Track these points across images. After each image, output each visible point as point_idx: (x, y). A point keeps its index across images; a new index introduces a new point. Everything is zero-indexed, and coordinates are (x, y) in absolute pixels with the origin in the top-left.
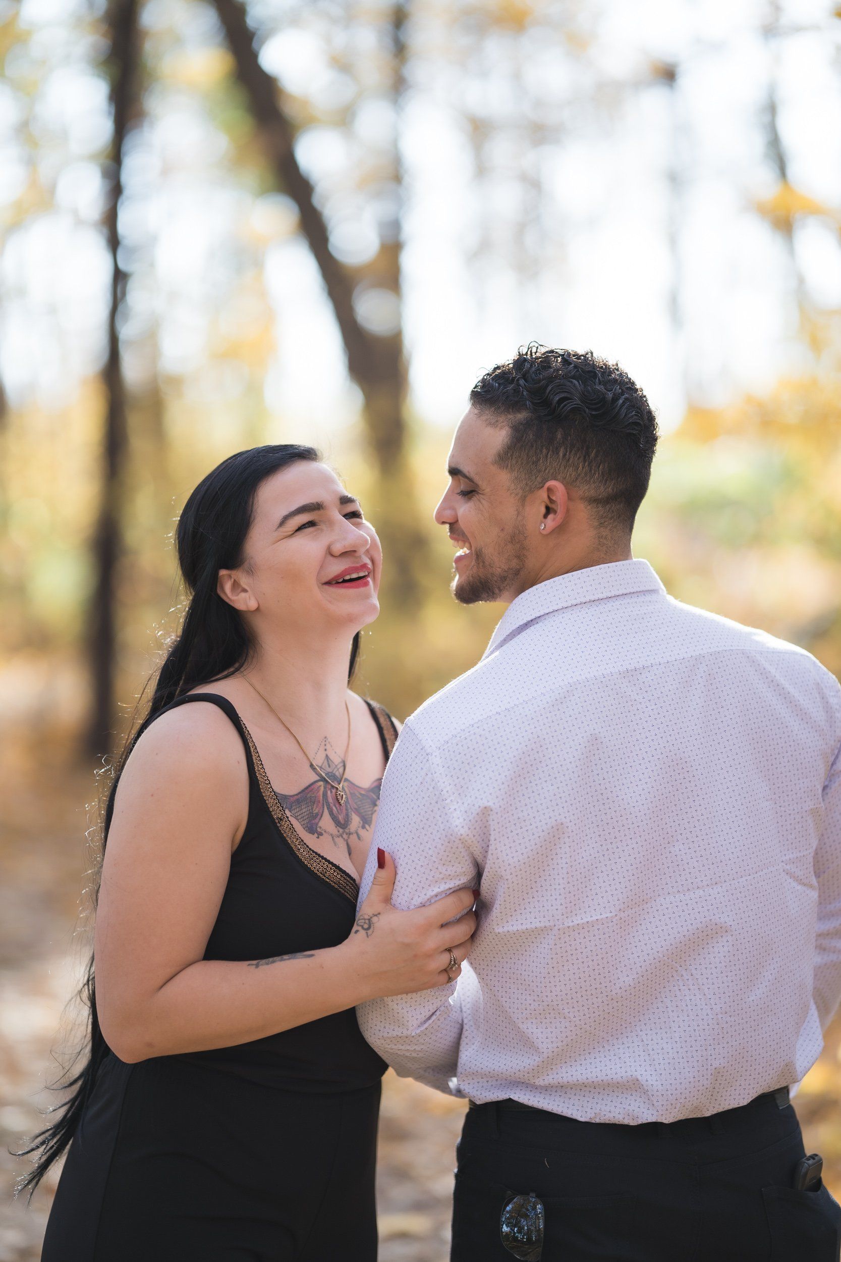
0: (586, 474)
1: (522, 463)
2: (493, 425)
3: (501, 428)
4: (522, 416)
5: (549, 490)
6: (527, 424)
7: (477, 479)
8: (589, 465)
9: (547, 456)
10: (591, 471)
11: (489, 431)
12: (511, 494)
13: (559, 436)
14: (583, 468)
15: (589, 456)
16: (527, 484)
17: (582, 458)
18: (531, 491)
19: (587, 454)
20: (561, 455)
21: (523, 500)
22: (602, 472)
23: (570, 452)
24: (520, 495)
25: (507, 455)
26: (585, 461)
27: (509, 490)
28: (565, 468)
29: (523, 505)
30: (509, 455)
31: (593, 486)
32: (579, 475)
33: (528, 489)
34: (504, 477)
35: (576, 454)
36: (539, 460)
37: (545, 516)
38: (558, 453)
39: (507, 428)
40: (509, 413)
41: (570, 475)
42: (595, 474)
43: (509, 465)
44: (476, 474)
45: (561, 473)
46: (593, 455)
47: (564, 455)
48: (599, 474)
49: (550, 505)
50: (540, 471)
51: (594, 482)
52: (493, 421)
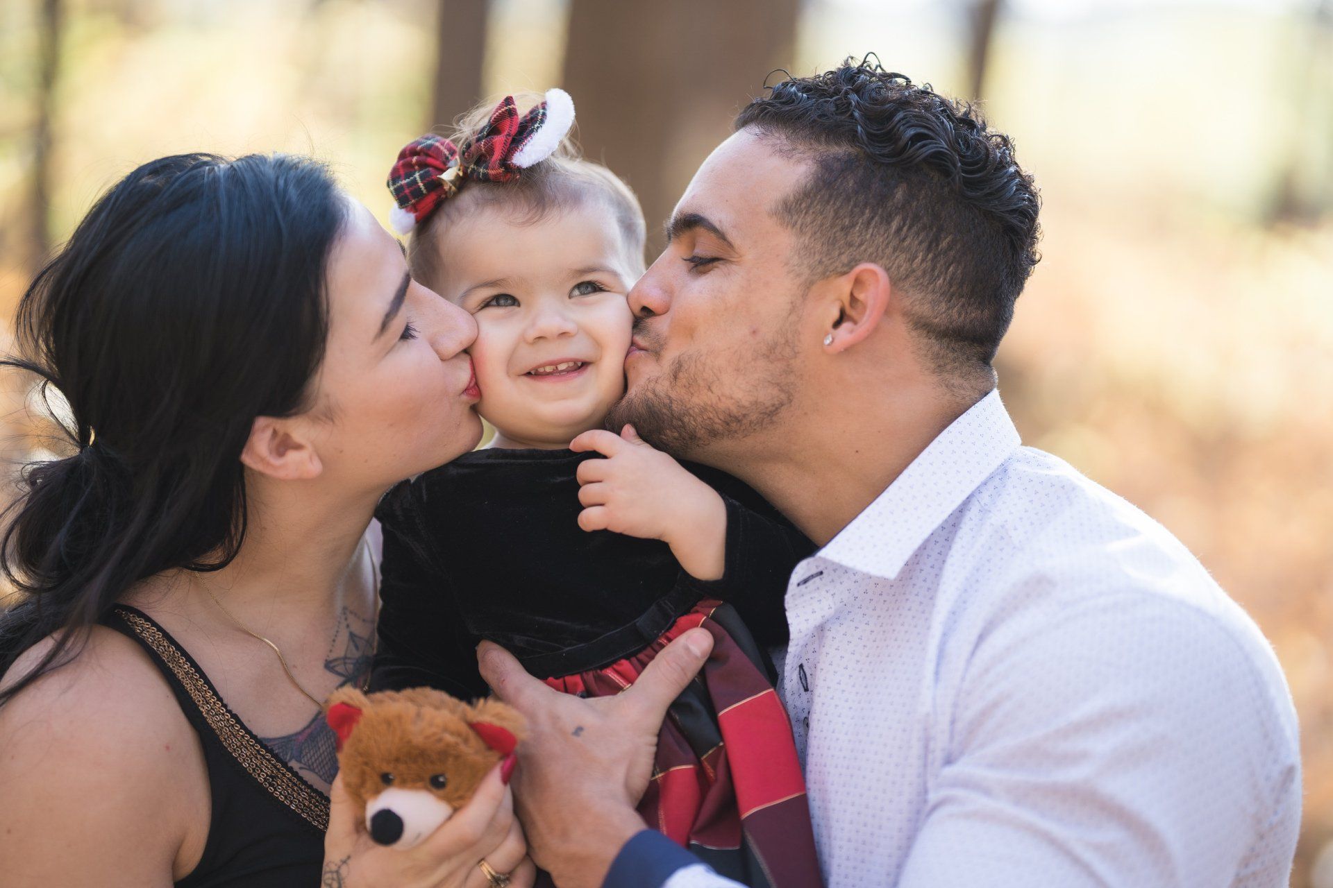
0: (924, 273)
1: (822, 225)
2: (786, 154)
3: (799, 161)
4: (840, 150)
5: (858, 282)
6: (848, 165)
7: (733, 236)
8: (932, 260)
9: (869, 223)
10: (933, 270)
11: (776, 162)
12: (789, 272)
13: (899, 194)
14: (923, 261)
15: (937, 245)
16: (820, 262)
17: (925, 245)
18: (825, 276)
19: (936, 240)
20: (894, 225)
21: (808, 285)
22: (952, 278)
23: (910, 228)
24: (803, 278)
25: (800, 205)
26: (929, 249)
27: (786, 264)
28: (893, 253)
29: (804, 296)
30: (804, 205)
31: (930, 297)
32: (913, 271)
33: (820, 269)
34: (786, 241)
35: (918, 234)
36: (853, 226)
37: (837, 324)
38: (889, 223)
39: (810, 162)
40: (819, 141)
41: (899, 267)
42: (938, 277)
43: (799, 222)
44: (734, 227)
45: (885, 258)
46: (944, 244)
47: (899, 230)
48: (945, 279)
49: (849, 311)
50: (850, 245)
51: (933, 291)
52: (786, 148)
